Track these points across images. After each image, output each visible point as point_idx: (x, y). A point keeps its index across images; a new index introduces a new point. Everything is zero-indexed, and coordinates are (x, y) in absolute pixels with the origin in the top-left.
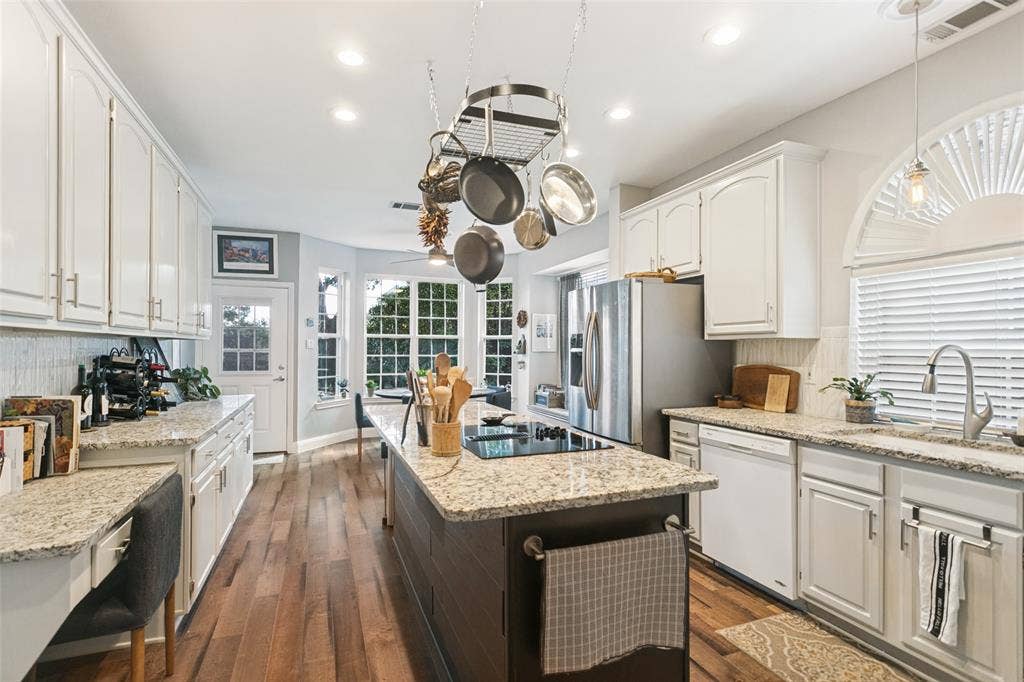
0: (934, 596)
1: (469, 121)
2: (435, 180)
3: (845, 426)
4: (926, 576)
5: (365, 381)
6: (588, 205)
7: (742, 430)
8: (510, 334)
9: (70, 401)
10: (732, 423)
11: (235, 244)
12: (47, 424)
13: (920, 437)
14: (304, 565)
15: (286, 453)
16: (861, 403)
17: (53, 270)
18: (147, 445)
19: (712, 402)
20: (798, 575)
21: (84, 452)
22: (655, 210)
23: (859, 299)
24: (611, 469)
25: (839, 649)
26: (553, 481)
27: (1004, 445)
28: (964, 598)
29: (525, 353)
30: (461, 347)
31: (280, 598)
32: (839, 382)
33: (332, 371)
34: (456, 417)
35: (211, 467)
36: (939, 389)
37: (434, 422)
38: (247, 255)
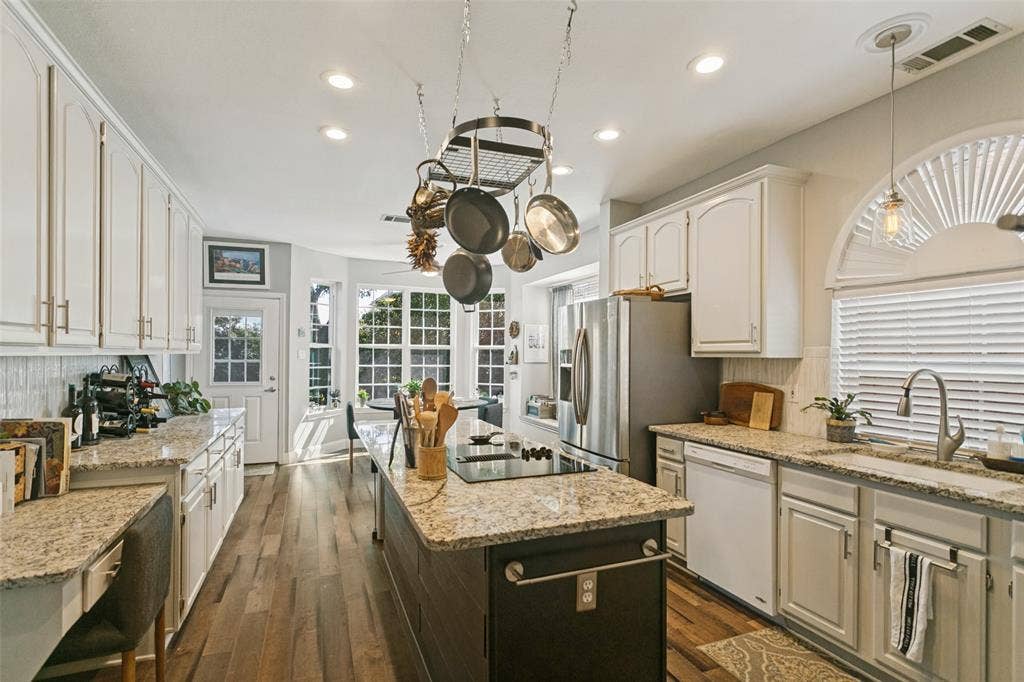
0: (904, 615)
1: (456, 150)
2: (422, 208)
3: (825, 445)
4: (897, 596)
5: (357, 392)
6: (572, 234)
7: (724, 448)
8: (503, 344)
9: (61, 424)
10: (716, 441)
11: (226, 254)
12: (38, 447)
13: (896, 457)
14: (294, 581)
15: (277, 465)
16: (841, 423)
17: (44, 298)
18: (138, 466)
19: (698, 419)
20: (777, 592)
21: (75, 473)
22: (643, 227)
23: (841, 321)
24: (591, 494)
25: (815, 664)
26: (533, 508)
27: (974, 467)
28: (931, 618)
29: (517, 363)
30: (453, 357)
31: (270, 614)
32: (820, 402)
33: (325, 381)
34: (442, 442)
35: (200, 485)
36: (914, 410)
37: (420, 446)
38: (238, 265)
